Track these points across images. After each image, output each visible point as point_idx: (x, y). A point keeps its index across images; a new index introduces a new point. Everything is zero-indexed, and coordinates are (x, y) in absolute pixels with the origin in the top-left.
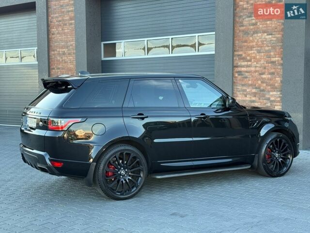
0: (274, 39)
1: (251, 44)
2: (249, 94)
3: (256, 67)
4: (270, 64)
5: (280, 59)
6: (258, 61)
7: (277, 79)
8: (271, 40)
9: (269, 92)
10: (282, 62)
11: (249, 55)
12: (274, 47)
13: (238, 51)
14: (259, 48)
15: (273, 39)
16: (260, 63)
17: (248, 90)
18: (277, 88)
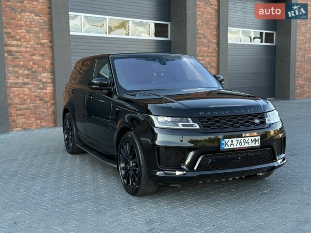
0: (42, 21)
1: (19, 22)
2: (21, 75)
3: (26, 47)
4: (40, 46)
5: (48, 41)
6: (28, 41)
7: (47, 61)
8: (39, 22)
9: (41, 73)
10: (50, 44)
11: (18, 34)
12: (42, 29)
13: (6, 28)
14: (27, 28)
15: (40, 20)
16: (30, 43)
17: (20, 72)
18: (47, 70)
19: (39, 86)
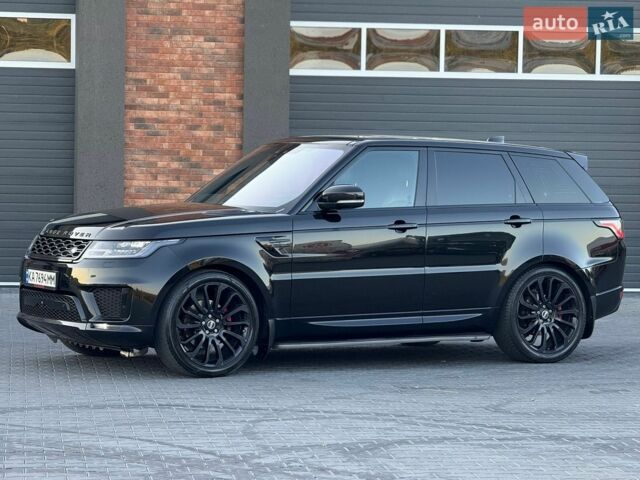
0: (222, 51)
1: (168, 57)
2: (163, 173)
3: (179, 111)
4: (212, 107)
5: (235, 96)
6: (184, 98)
7: (229, 140)
8: (213, 54)
9: (210, 168)
10: (239, 103)
11: (162, 82)
12: (221, 70)
13: (135, 70)
14: (186, 69)
15: (218, 50)
16: (189, 101)
17: (160, 164)
18: (228, 162)
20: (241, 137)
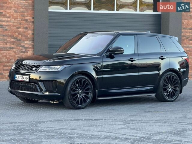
0: (27, 3)
1: (10, 5)
2: (9, 42)
4: (24, 21)
5: (31, 18)
6: (15, 18)
7: (30, 32)
8: (24, 4)
11: (8, 13)
12: (26, 9)
14: (16, 9)
16: (17, 19)
17: (8, 39)
18: (29, 39)
19: (22, 50)
20: (34, 31)
